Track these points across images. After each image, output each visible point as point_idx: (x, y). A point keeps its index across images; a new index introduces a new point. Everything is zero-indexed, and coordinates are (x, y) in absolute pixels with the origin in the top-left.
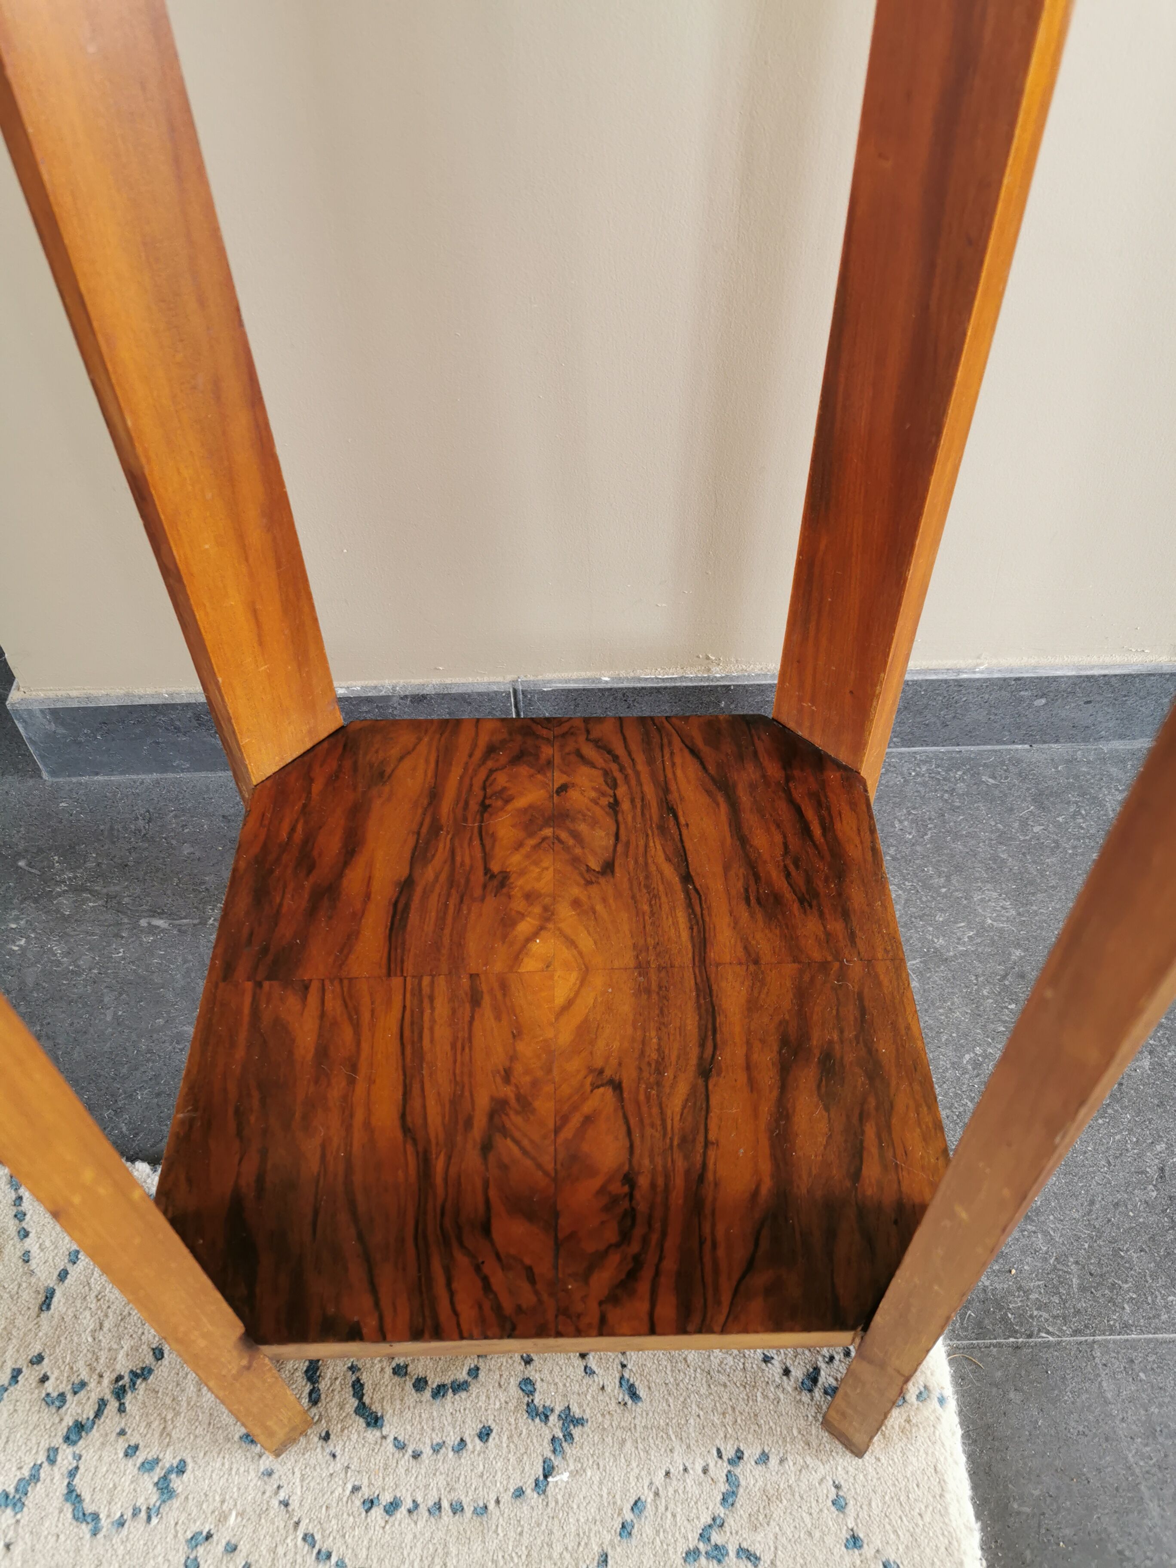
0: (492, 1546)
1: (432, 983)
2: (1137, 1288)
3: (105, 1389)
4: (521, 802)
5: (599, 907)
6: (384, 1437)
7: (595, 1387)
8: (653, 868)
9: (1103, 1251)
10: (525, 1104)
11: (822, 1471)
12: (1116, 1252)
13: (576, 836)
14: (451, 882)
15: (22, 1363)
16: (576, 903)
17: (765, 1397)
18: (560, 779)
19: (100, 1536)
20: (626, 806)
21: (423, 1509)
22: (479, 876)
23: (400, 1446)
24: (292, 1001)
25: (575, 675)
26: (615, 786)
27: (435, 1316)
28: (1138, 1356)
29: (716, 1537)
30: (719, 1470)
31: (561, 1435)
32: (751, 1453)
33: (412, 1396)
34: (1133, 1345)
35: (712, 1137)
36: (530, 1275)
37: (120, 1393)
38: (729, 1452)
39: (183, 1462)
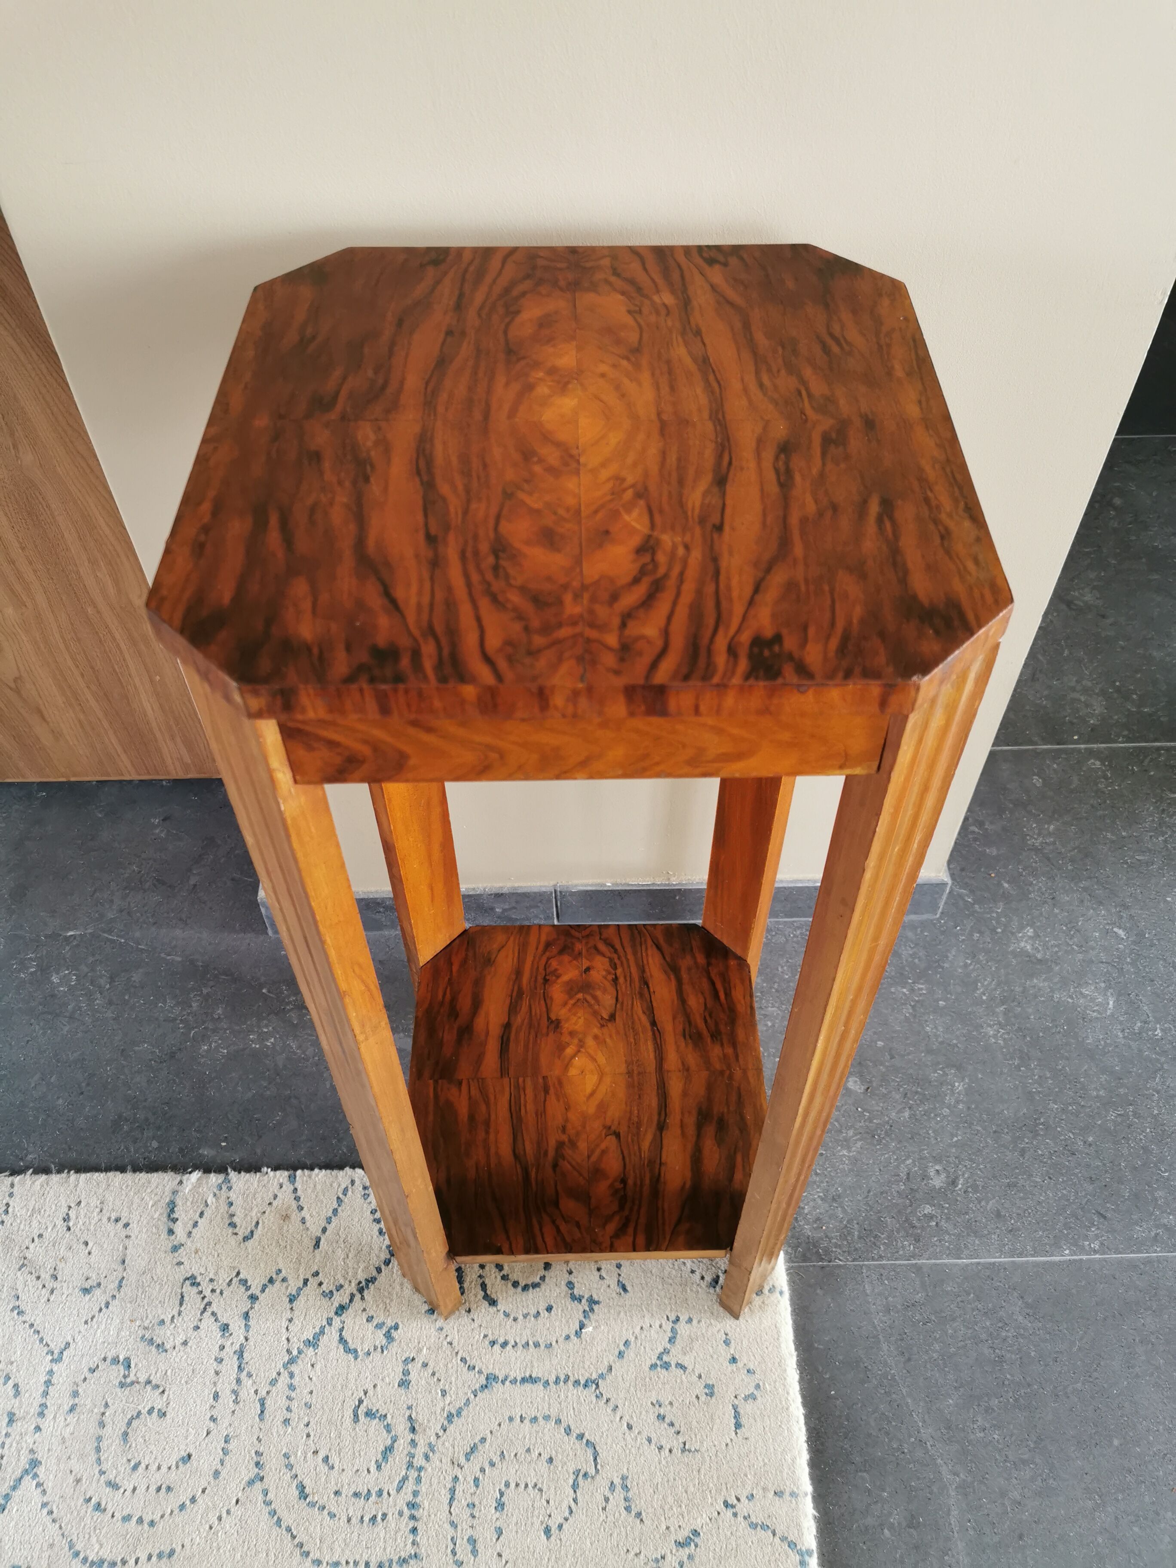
0: (555, 1362)
1: (524, 1081)
2: (889, 1237)
3: (353, 1288)
4: (565, 978)
5: (608, 1040)
6: (498, 1311)
7: (605, 1286)
8: (635, 1017)
9: (873, 1217)
10: (573, 1144)
11: (719, 1326)
12: (879, 1218)
13: (595, 998)
14: (530, 1026)
15: (309, 1276)
16: (596, 1037)
17: (691, 1290)
18: (586, 964)
19: (359, 1359)
20: (621, 980)
21: (519, 1345)
22: (544, 1022)
23: (507, 1315)
24: (454, 1090)
25: (591, 881)
26: (616, 968)
27: (535, 1244)
28: (885, 1272)
29: (665, 1358)
30: (668, 1326)
31: (588, 1309)
32: (684, 1318)
33: (512, 1290)
34: (883, 1267)
35: (663, 1160)
36: (578, 1225)
37: (361, 1290)
38: (673, 1317)
39: (397, 1324)
